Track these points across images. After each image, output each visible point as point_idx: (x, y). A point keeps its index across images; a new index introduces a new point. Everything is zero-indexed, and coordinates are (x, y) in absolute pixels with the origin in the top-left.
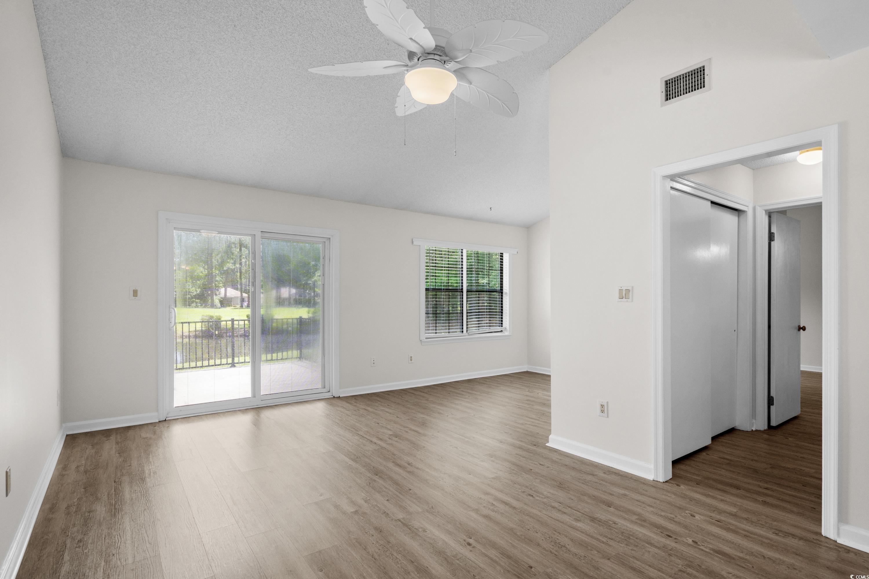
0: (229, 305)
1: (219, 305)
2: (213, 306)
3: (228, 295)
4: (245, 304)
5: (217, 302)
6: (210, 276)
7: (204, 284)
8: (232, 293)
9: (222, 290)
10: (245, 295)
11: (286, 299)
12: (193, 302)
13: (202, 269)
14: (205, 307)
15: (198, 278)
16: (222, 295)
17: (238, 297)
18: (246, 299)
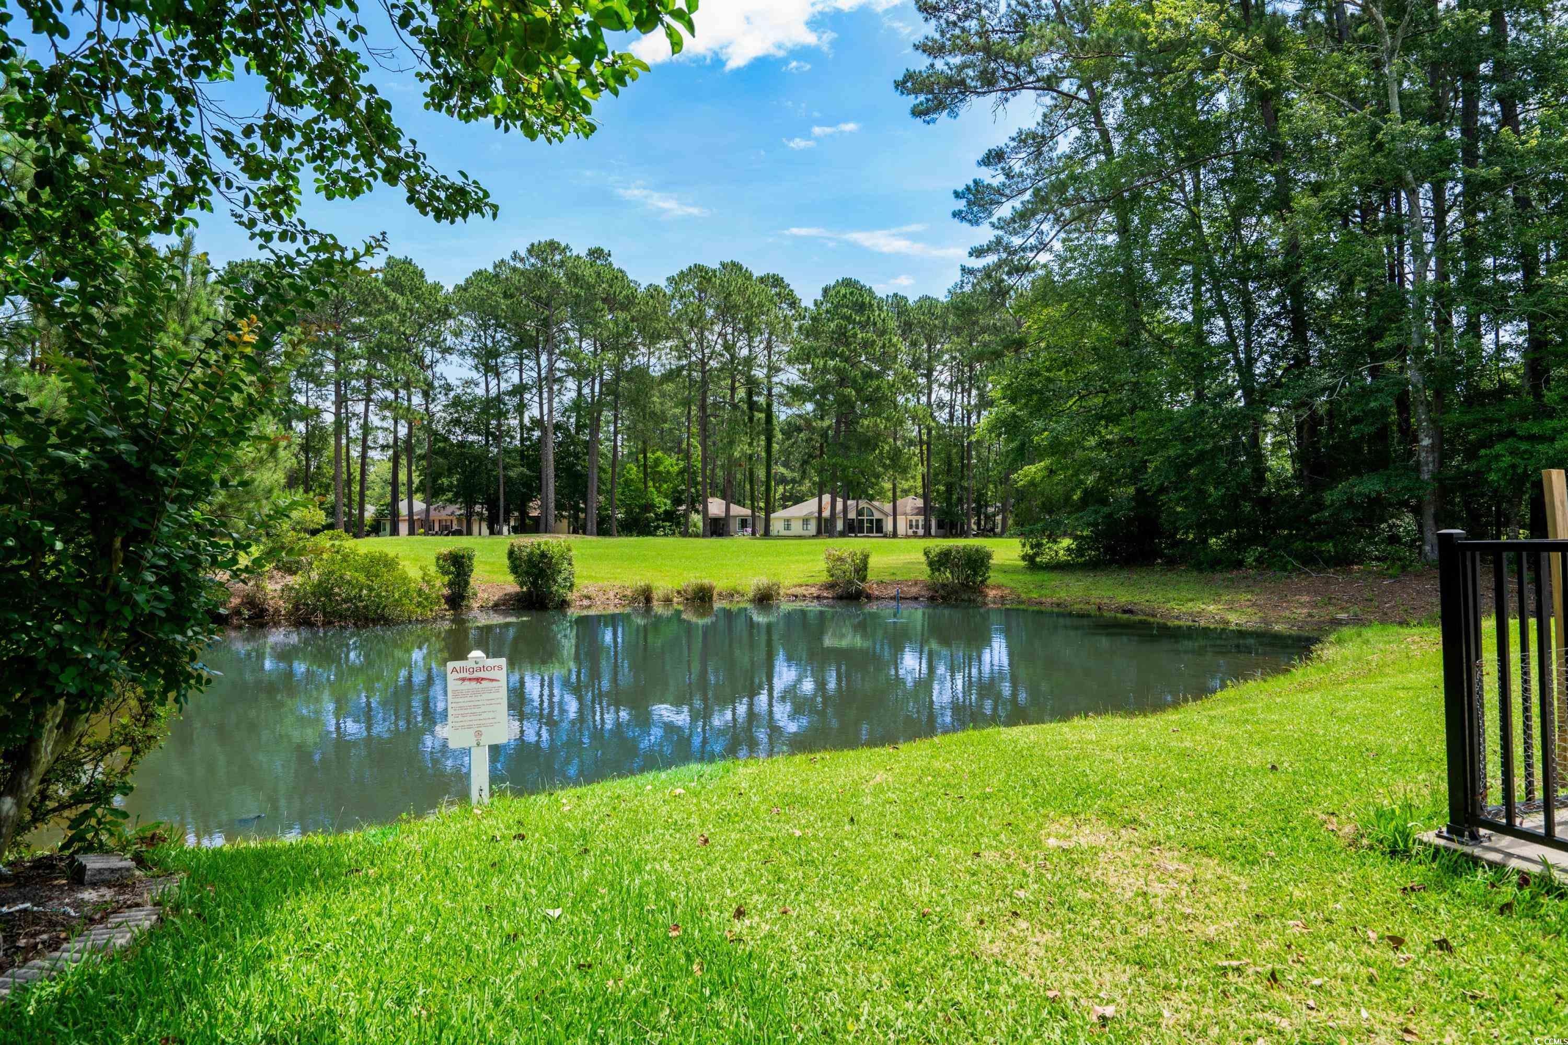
17: (735, 517)
18: (750, 521)
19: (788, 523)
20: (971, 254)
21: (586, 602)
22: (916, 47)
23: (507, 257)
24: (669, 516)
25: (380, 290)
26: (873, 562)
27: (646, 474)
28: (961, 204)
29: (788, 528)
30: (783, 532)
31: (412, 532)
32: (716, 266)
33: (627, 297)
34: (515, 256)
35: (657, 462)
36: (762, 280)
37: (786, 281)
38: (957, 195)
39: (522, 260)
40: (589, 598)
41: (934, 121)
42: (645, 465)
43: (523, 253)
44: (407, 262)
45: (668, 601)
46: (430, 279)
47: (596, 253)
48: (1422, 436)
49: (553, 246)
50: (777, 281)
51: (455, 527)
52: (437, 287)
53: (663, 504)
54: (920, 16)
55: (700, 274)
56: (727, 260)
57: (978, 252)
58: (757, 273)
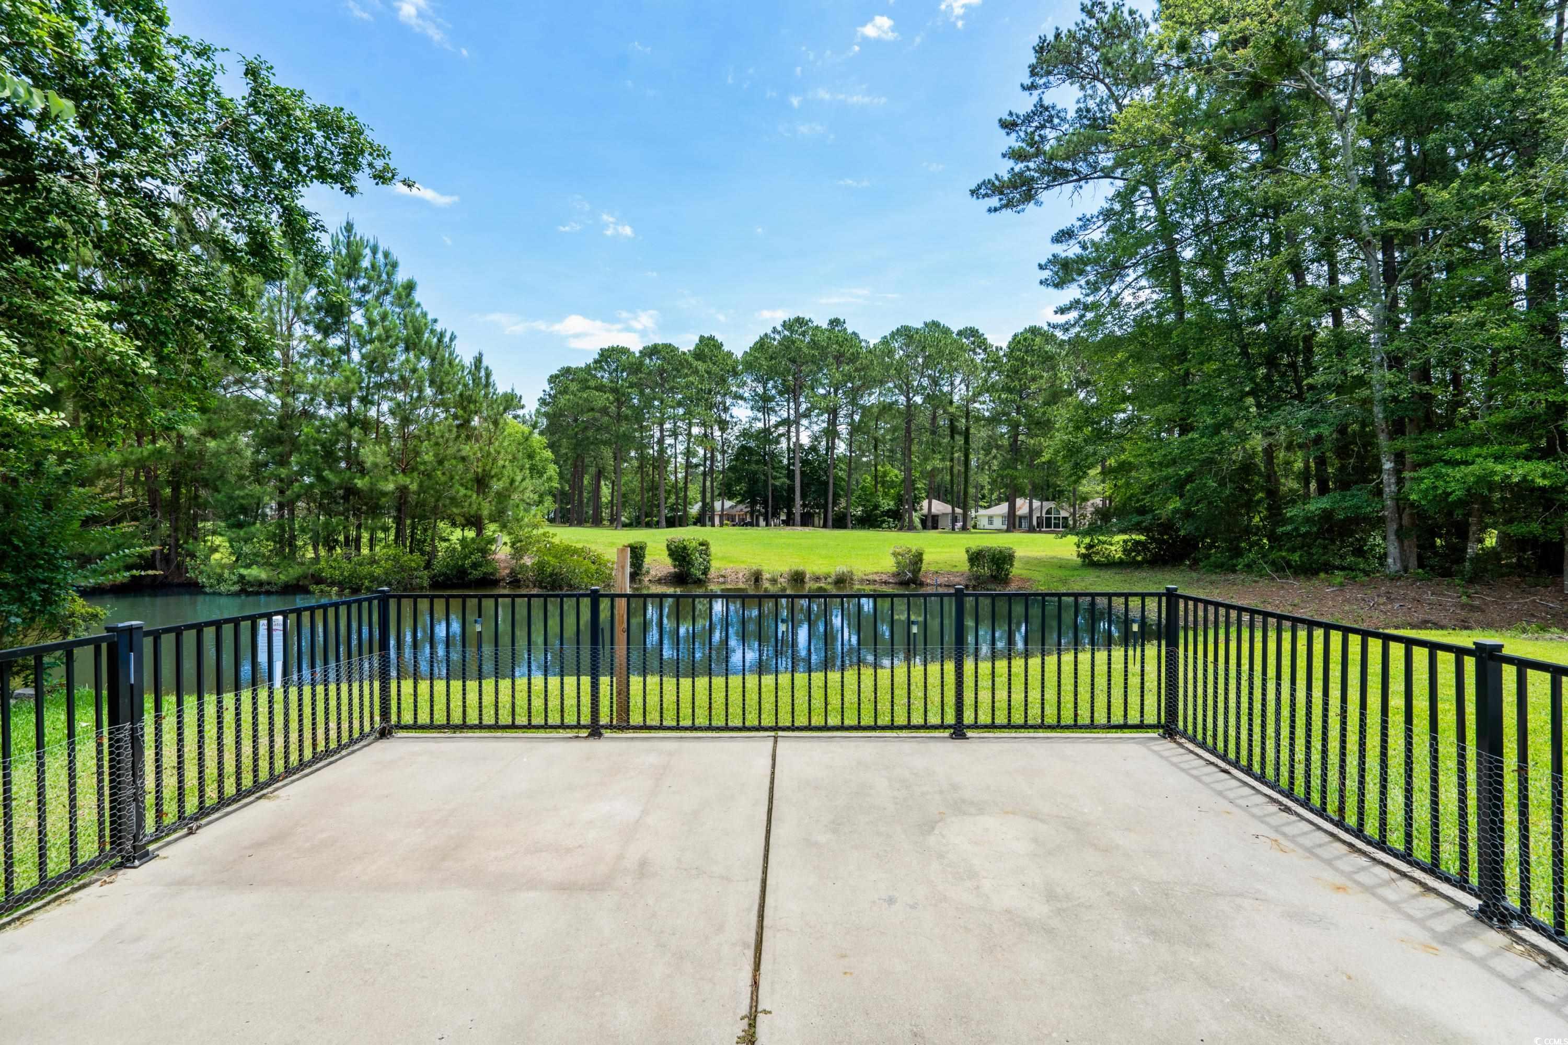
0: (935, 527)
1: (920, 526)
2: (911, 528)
3: (934, 511)
4: (959, 525)
5: (917, 521)
6: (908, 482)
7: (899, 494)
8: (939, 507)
9: (925, 503)
10: (958, 510)
11: (1025, 517)
12: (884, 521)
13: (896, 472)
14: (901, 529)
15: (892, 485)
16: (925, 511)
17: (947, 514)
18: (960, 518)
19: (991, 519)
20: (1056, 312)
21: (721, 580)
22: (1004, 156)
23: (769, 332)
24: (890, 513)
25: (686, 361)
26: (926, 557)
27: (876, 483)
28: (1046, 274)
29: (991, 522)
30: (987, 526)
31: (722, 525)
32: (920, 325)
33: (853, 354)
34: (775, 330)
35: (885, 474)
36: (960, 333)
37: (981, 332)
38: (1041, 267)
39: (779, 333)
40: (724, 577)
41: (1023, 210)
42: (876, 476)
43: (779, 328)
44: (711, 338)
45: (774, 581)
46: (726, 348)
47: (835, 322)
48: (1384, 460)
49: (800, 321)
50: (972, 333)
51: (748, 520)
52: (730, 354)
53: (887, 504)
54: (1003, 132)
55: (905, 333)
56: (929, 320)
57: (1062, 311)
58: (955, 329)
